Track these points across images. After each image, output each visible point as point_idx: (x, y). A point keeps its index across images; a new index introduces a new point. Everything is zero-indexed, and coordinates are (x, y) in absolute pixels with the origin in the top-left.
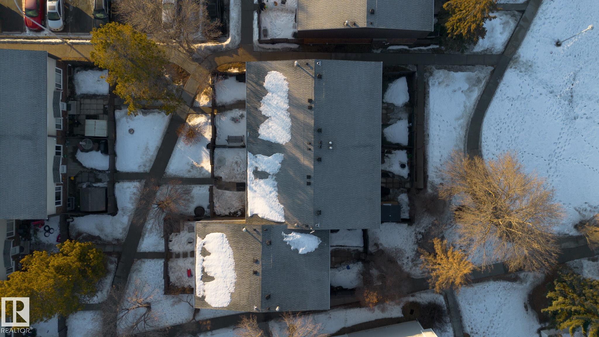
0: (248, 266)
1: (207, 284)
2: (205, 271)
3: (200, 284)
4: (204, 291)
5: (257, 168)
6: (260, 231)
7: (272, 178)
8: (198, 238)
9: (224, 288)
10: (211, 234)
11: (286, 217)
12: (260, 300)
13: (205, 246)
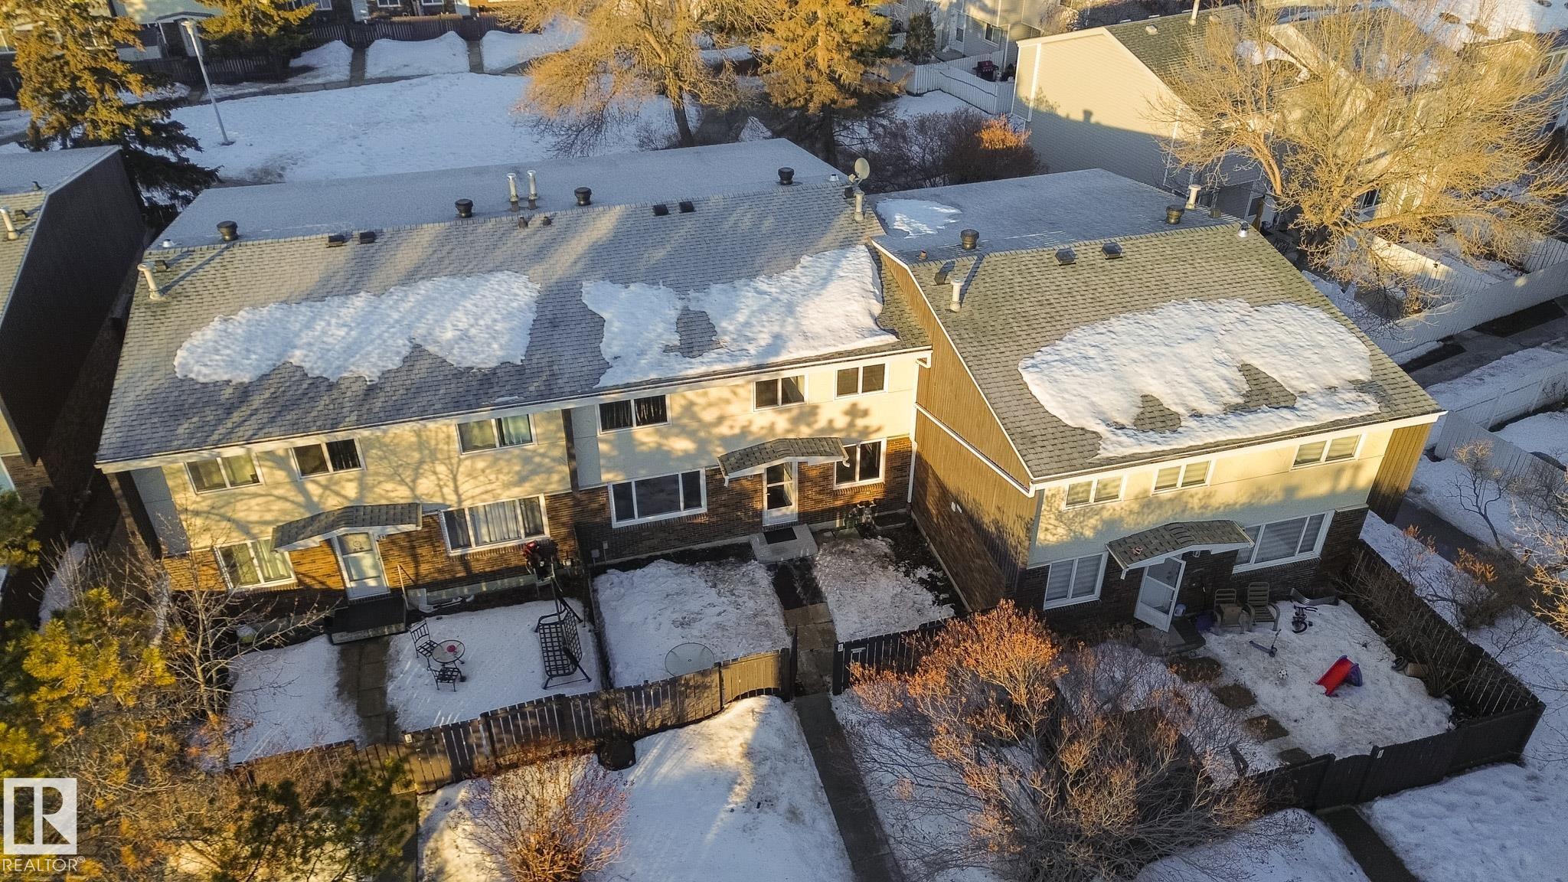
0: (1102, 278)
1: (1291, 387)
2: (1240, 402)
4: (1332, 390)
5: (668, 350)
7: (698, 300)
9: (1255, 328)
13: (1122, 421)
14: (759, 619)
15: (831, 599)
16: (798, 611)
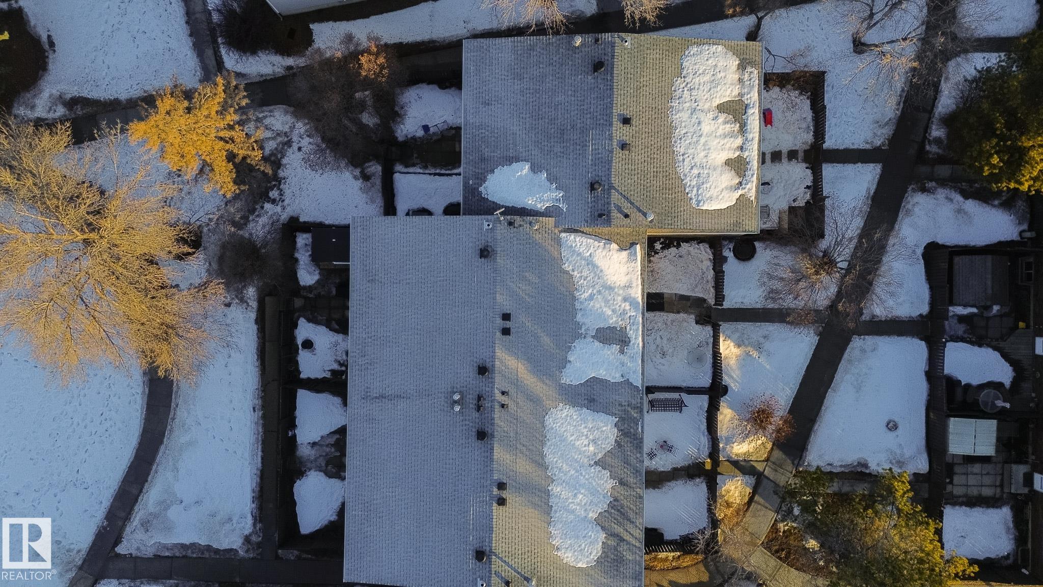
0: (643, 136)
1: (735, 97)
2: (738, 125)
3: (749, 96)
4: (740, 81)
5: (622, 352)
6: (615, 214)
7: (588, 329)
8: (753, 198)
9: (697, 87)
10: (723, 206)
11: (558, 242)
12: (615, 60)
13: (737, 181)
15: (665, 291)
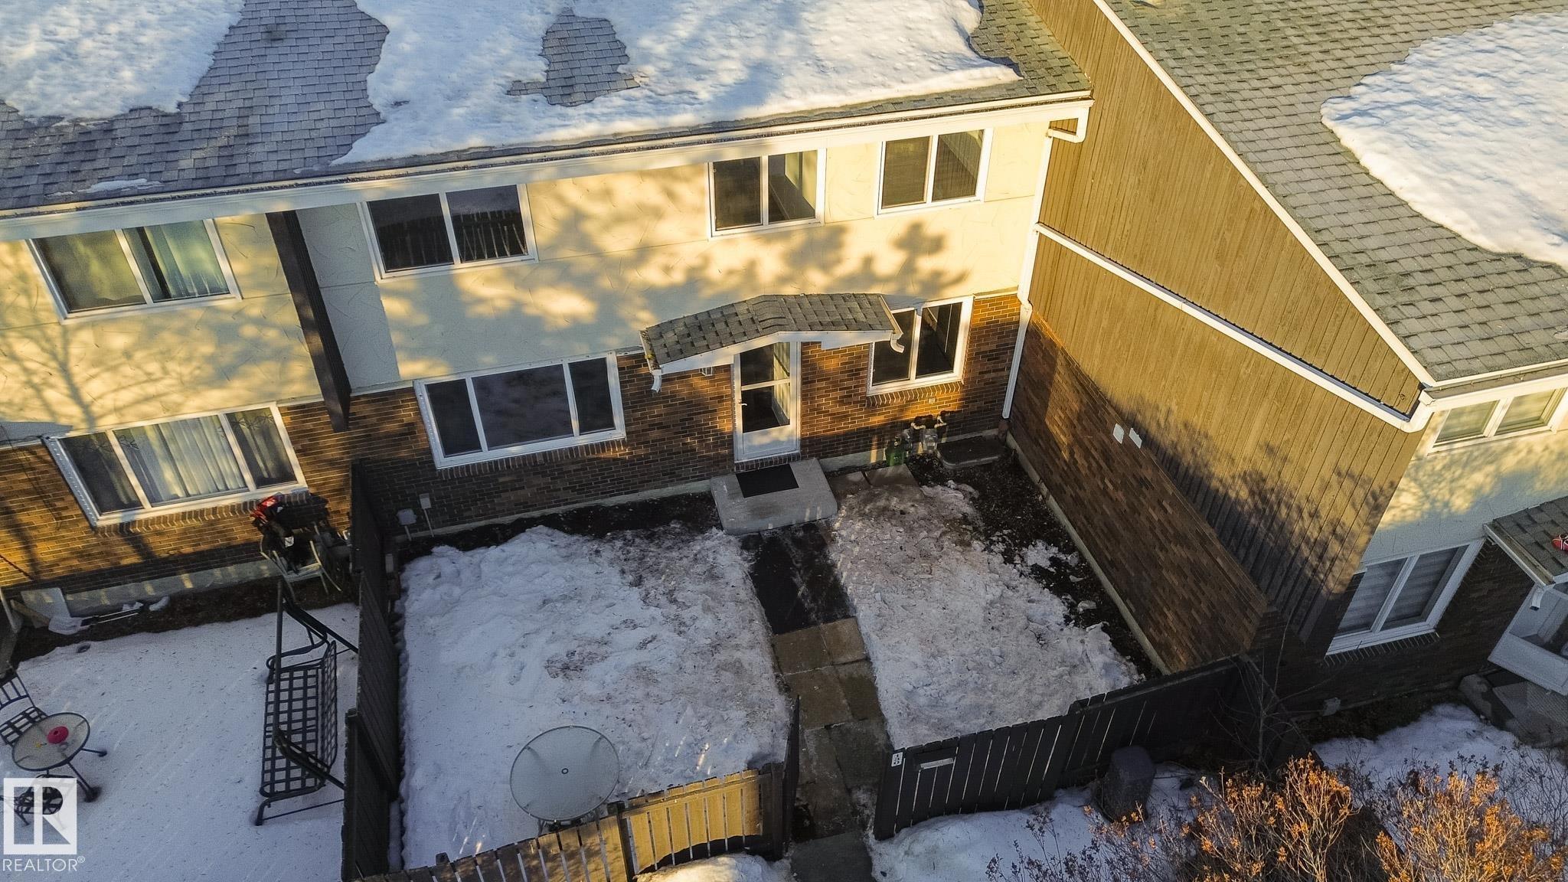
14: (722, 656)
15: (865, 612)
16: (801, 635)
